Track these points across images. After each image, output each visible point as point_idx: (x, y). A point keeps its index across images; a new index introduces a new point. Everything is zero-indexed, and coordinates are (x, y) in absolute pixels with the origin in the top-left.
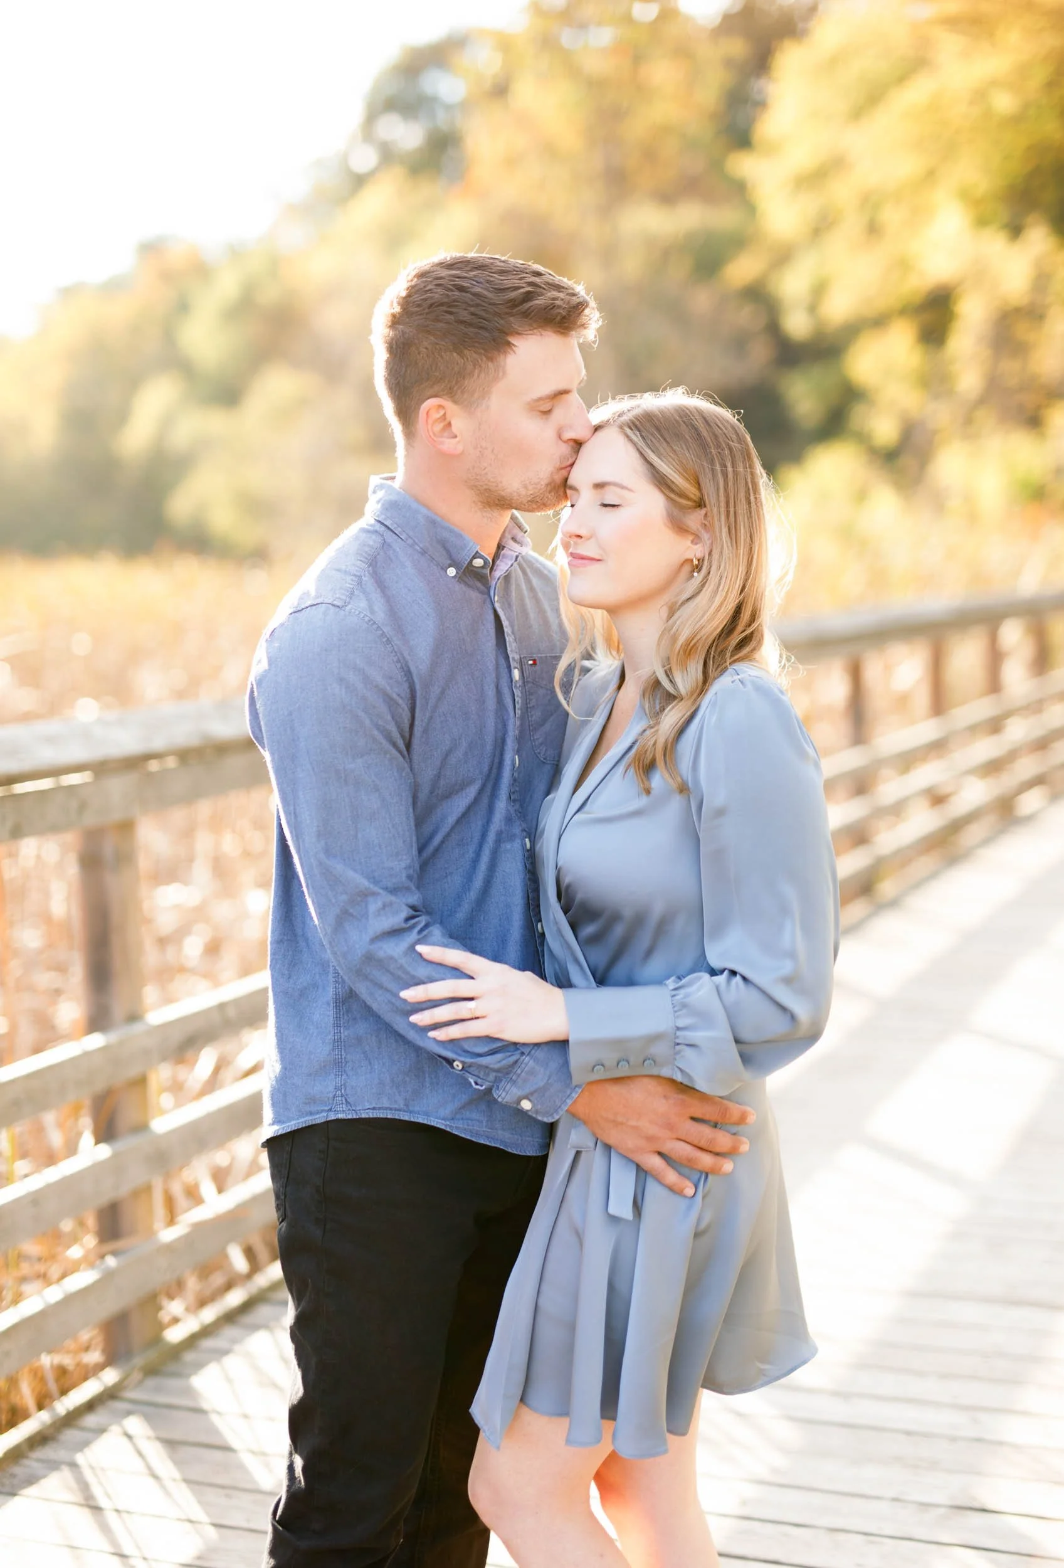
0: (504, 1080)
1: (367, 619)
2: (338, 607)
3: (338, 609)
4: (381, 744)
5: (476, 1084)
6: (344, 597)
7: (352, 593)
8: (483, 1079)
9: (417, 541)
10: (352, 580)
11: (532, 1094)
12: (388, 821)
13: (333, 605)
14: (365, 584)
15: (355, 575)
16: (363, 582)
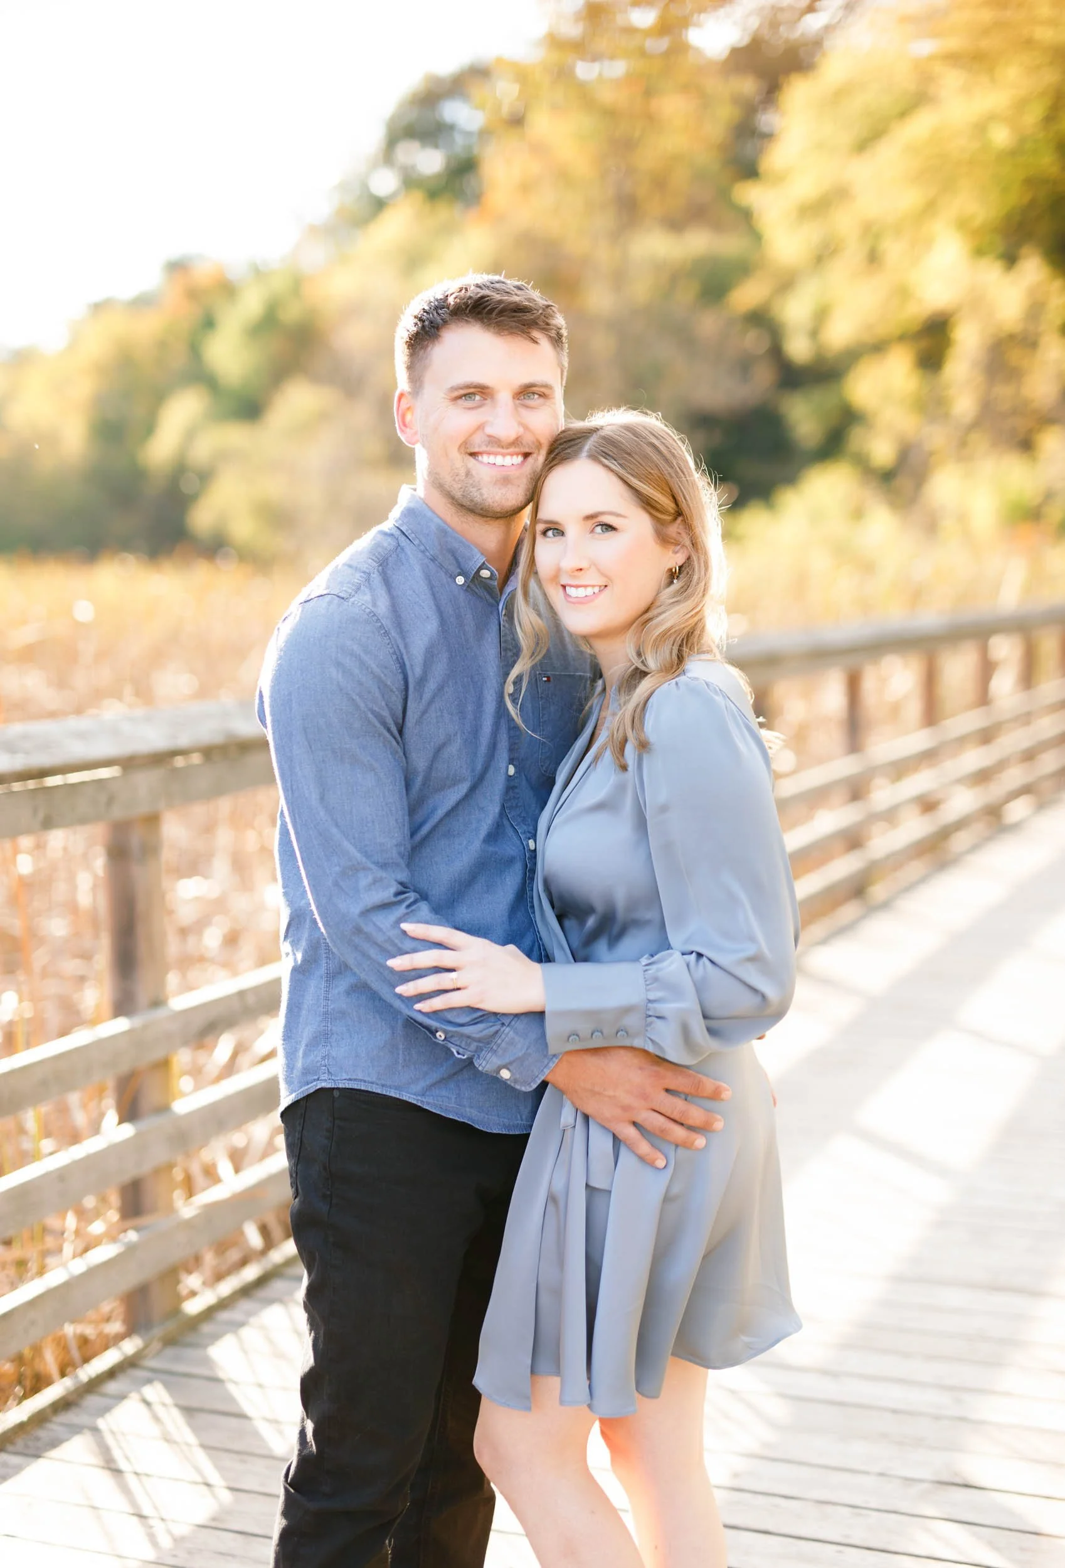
0: (485, 1049)
1: (368, 610)
2: (343, 598)
3: (342, 601)
4: (375, 727)
5: (458, 1053)
6: (350, 591)
7: (359, 589)
8: (464, 1049)
9: (428, 548)
10: (361, 577)
11: (511, 1063)
12: (382, 800)
13: (338, 597)
14: (373, 581)
15: (364, 572)
16: (372, 579)
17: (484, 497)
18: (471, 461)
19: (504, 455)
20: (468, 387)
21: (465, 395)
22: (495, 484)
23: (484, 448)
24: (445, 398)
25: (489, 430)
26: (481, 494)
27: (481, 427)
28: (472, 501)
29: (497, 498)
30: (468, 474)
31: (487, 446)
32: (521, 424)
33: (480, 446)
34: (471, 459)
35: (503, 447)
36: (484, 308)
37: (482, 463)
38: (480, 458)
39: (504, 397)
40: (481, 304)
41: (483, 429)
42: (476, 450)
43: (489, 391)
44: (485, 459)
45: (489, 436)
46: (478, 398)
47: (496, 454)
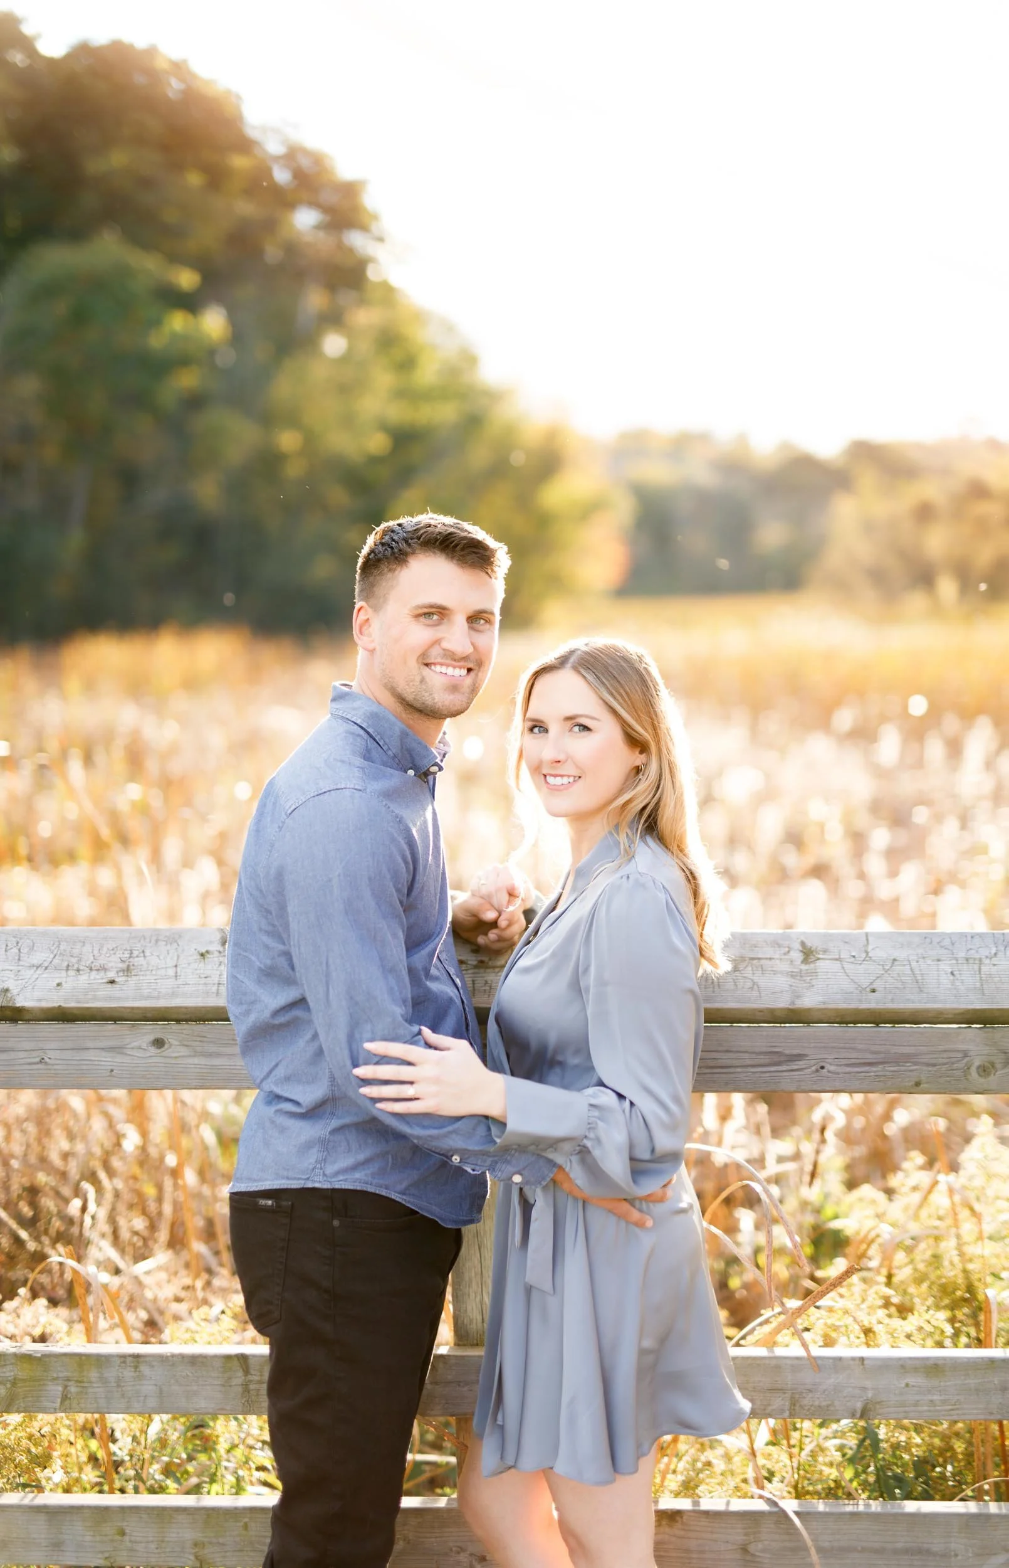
2: (361, 790)
13: (356, 790)
17: (436, 701)
18: (426, 671)
19: (454, 667)
20: (431, 606)
21: (425, 614)
22: (445, 690)
23: (439, 660)
24: (408, 614)
25: (445, 645)
26: (434, 699)
27: (437, 642)
28: (423, 703)
29: (447, 703)
30: (423, 681)
31: (442, 658)
32: (472, 644)
33: (436, 658)
34: (426, 668)
35: (455, 661)
36: (451, 543)
37: (435, 671)
38: (433, 667)
39: (460, 620)
40: (448, 539)
41: (439, 644)
42: (432, 661)
43: (447, 612)
44: (438, 668)
45: (444, 650)
46: (435, 617)
47: (448, 665)
